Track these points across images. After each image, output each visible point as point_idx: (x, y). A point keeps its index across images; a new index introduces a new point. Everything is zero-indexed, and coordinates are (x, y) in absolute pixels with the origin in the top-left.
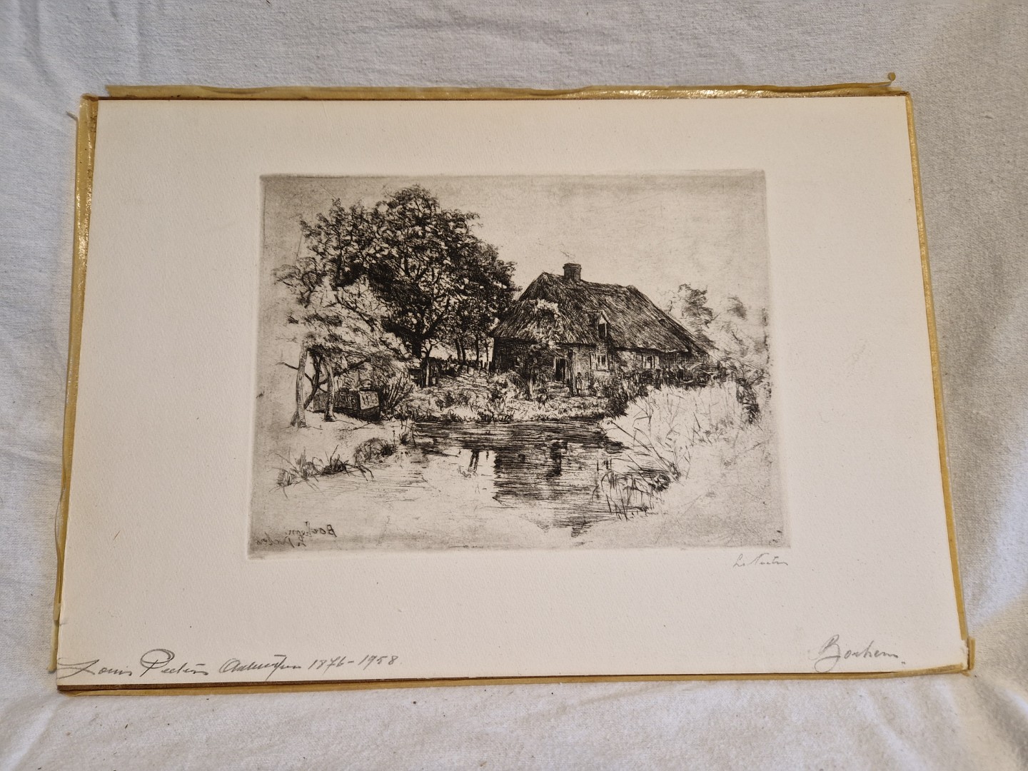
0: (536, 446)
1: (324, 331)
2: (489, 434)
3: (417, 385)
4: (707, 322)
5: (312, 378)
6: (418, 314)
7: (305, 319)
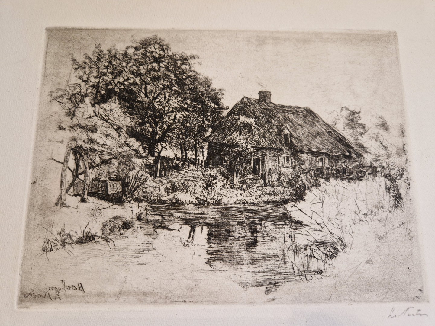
0: (238, 223)
1: (84, 136)
2: (204, 214)
3: (151, 177)
4: (362, 134)
5: (72, 169)
6: (153, 125)
7: (71, 127)
